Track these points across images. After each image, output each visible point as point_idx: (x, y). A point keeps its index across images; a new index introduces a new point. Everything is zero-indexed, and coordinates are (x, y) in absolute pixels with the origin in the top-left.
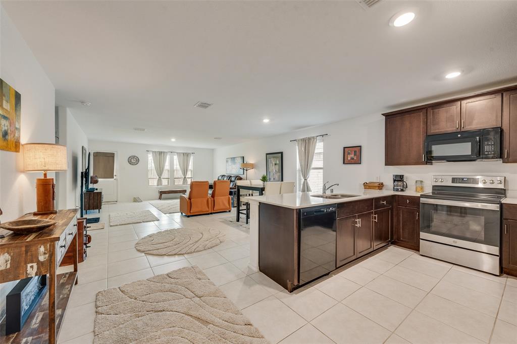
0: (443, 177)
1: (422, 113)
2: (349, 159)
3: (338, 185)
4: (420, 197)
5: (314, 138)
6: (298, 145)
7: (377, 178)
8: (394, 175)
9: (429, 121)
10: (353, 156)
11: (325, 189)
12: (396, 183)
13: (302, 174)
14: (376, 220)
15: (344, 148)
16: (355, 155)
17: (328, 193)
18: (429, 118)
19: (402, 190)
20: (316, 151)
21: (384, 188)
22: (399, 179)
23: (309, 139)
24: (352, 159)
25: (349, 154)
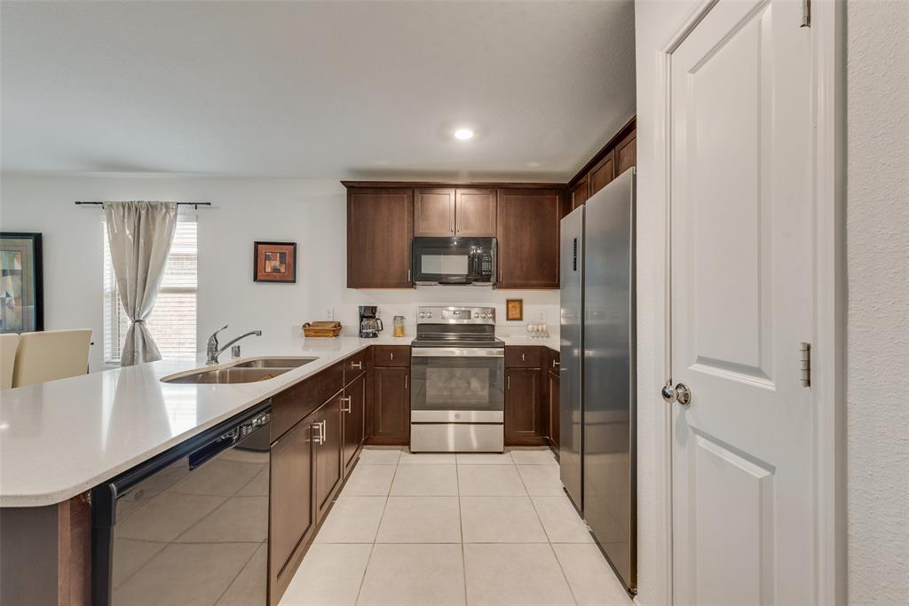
0: (432, 310)
1: (406, 196)
2: (268, 270)
3: (259, 334)
4: (410, 347)
5: (167, 205)
6: (109, 220)
7: (329, 313)
8: (360, 307)
9: (416, 212)
10: (276, 263)
11: (213, 351)
12: (365, 322)
13: (126, 305)
14: (349, 410)
15: (257, 244)
16: (281, 263)
17: (226, 360)
18: (416, 206)
19: (375, 335)
20: (173, 250)
21: (341, 333)
22: (368, 314)
23: (152, 208)
24: (276, 270)
25: (267, 258)
